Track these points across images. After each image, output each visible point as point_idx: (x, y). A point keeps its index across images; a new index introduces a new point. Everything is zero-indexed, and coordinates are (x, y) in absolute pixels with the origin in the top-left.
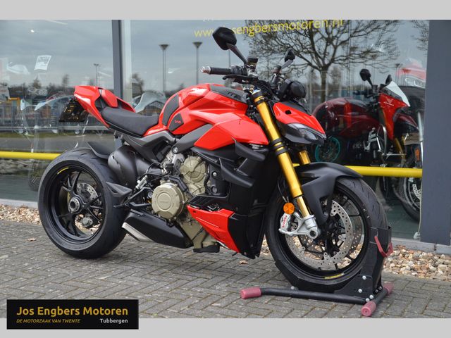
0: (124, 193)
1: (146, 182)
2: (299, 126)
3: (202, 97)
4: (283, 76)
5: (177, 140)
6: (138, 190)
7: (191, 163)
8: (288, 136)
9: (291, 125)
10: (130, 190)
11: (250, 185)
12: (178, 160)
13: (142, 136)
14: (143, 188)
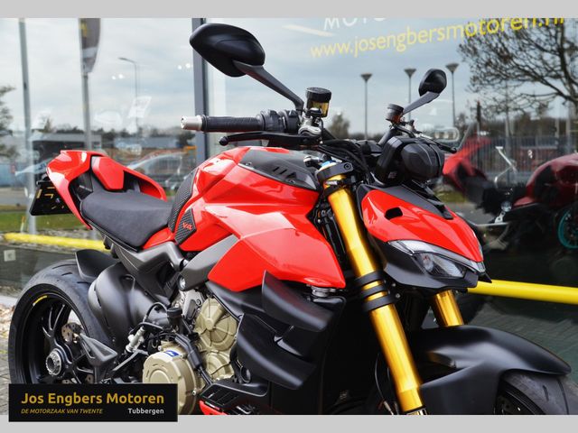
0: (105, 358)
1: (142, 340)
2: (414, 246)
3: (220, 177)
4: (408, 128)
5: (186, 261)
6: (130, 354)
7: (210, 312)
8: (391, 270)
9: (396, 245)
10: (114, 353)
11: (297, 382)
12: (192, 300)
13: (140, 249)
14: (136, 351)
